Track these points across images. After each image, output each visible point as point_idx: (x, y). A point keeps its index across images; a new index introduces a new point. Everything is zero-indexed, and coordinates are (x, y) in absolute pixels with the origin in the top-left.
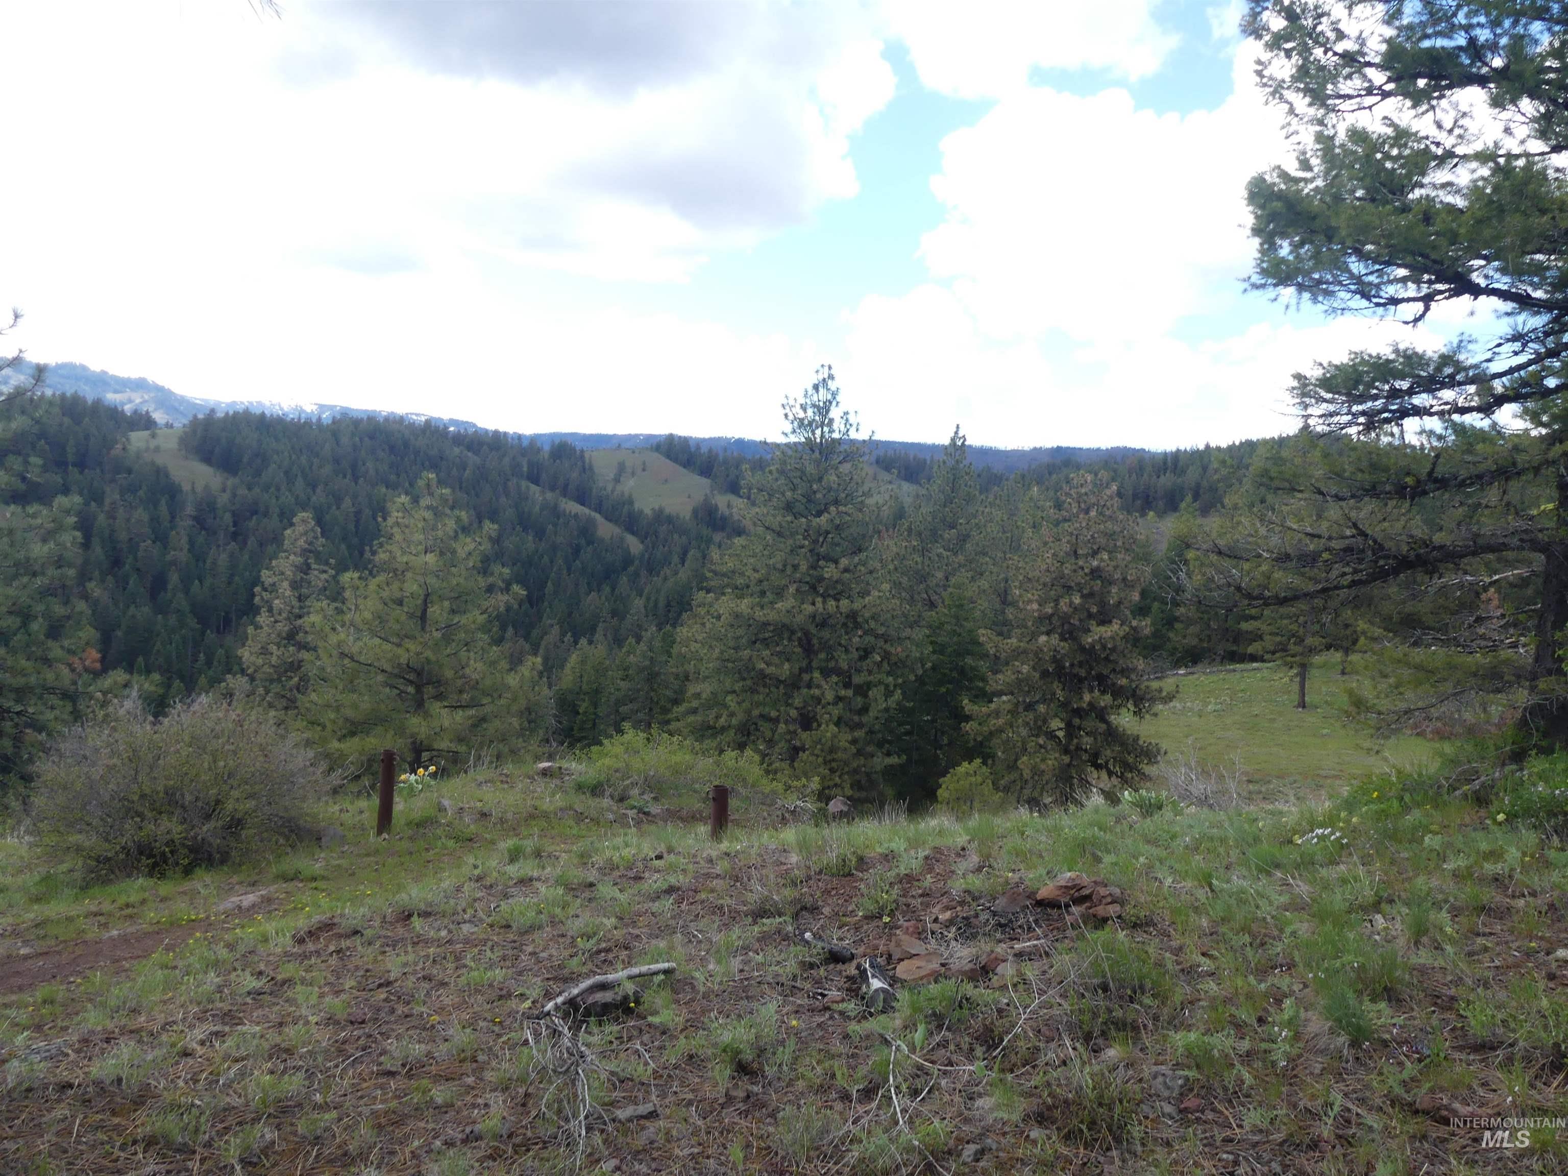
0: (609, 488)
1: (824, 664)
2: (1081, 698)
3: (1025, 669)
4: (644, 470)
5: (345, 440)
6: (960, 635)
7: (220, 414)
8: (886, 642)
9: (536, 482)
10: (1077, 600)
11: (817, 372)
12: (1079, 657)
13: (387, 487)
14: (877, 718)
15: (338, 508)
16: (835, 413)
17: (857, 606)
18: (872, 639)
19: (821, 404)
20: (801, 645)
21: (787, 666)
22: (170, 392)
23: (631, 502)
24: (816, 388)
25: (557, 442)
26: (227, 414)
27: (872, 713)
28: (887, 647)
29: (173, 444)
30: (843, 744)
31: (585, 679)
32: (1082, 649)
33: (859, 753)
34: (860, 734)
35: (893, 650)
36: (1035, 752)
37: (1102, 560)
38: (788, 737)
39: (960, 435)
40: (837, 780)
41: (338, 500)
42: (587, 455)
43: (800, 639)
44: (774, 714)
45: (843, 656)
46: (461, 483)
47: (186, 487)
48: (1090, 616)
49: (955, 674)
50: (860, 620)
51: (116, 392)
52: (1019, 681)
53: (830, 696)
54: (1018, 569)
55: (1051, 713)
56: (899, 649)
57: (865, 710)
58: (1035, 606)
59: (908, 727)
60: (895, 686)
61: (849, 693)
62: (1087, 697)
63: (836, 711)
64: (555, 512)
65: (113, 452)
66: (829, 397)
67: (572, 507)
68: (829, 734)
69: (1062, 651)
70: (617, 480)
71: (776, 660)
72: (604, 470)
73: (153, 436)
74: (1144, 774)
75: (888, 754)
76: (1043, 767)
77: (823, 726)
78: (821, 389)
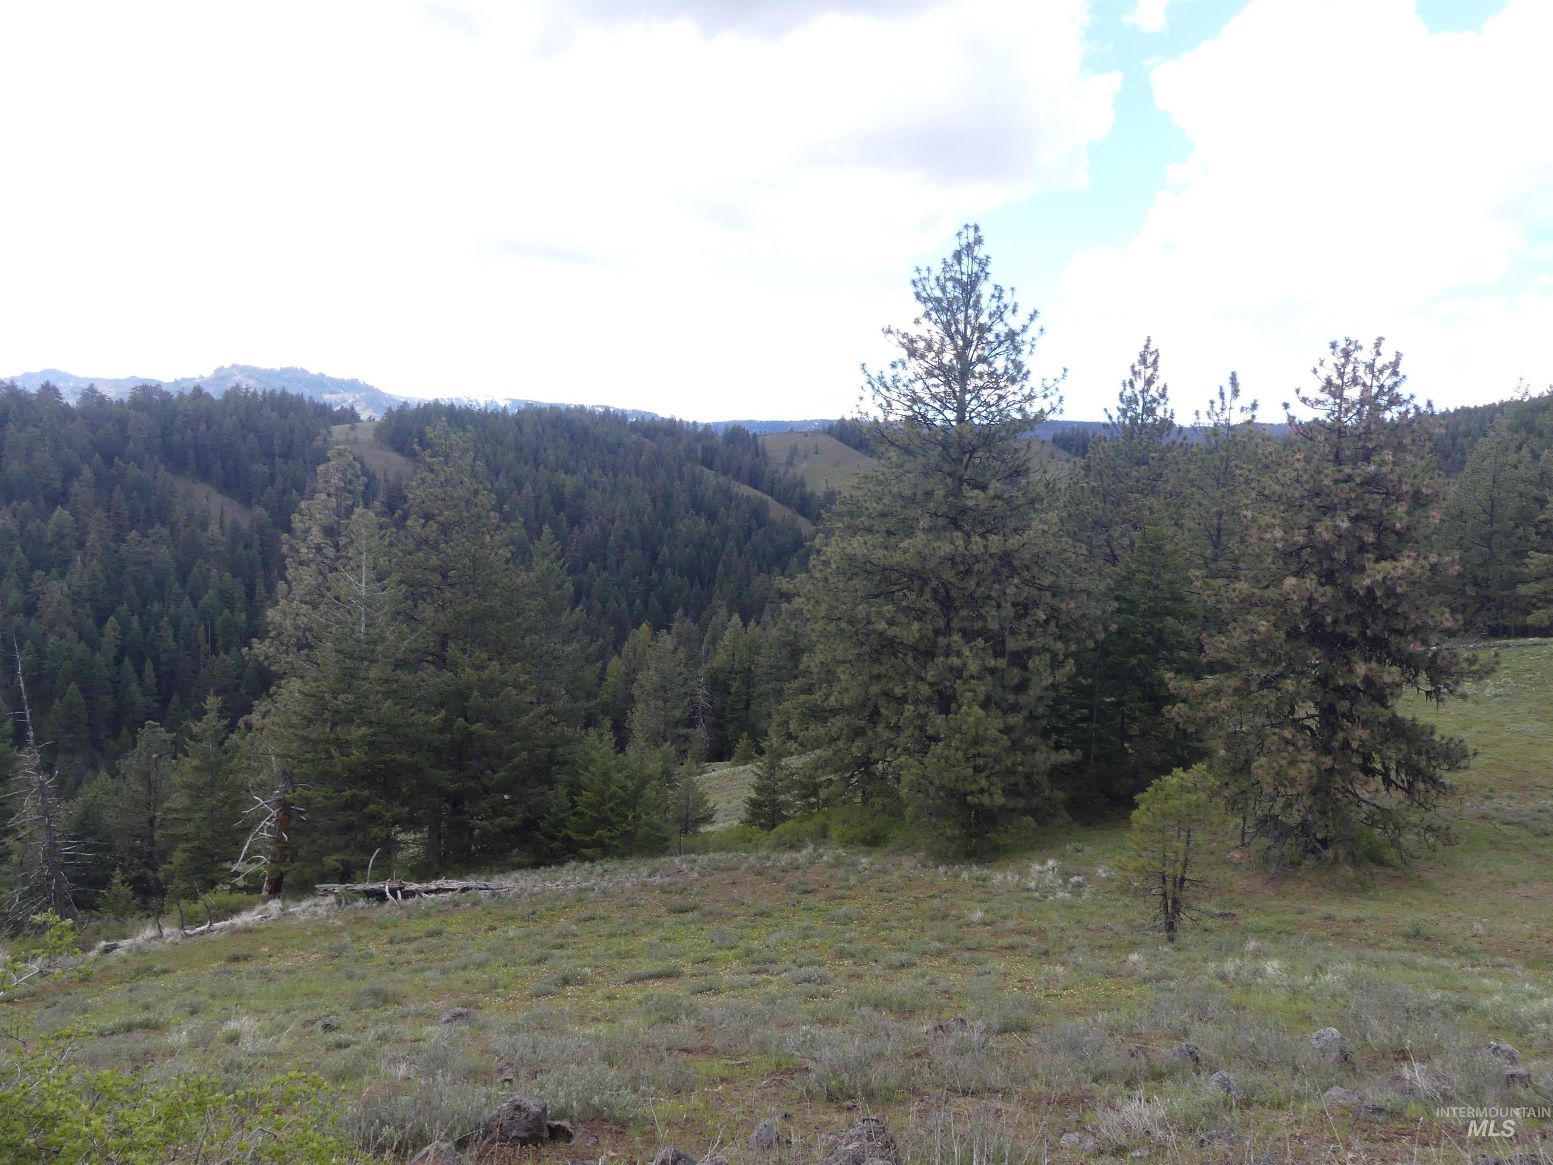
0: (782, 470)
1: (966, 624)
2: (1351, 671)
3: (1263, 626)
4: (816, 453)
5: (528, 429)
6: (1156, 588)
7: (413, 406)
8: (1053, 596)
9: (710, 466)
10: (1345, 525)
11: (959, 234)
12: (1348, 609)
13: (566, 473)
14: (1041, 698)
15: (519, 493)
16: (985, 289)
17: (1014, 542)
18: (1035, 592)
19: (965, 278)
20: (935, 599)
21: (916, 626)
22: (379, 391)
23: (802, 484)
24: (958, 256)
25: (730, 427)
26: (419, 405)
27: (1034, 691)
28: (1056, 602)
29: (370, 436)
30: (993, 733)
31: (737, 657)
32: (1350, 595)
33: (1015, 746)
34: (1015, 719)
35: (1063, 606)
36: (1278, 750)
37: (1383, 463)
38: (918, 722)
39: (1152, 348)
40: (984, 783)
41: (520, 486)
42: (760, 440)
43: (935, 591)
44: (898, 691)
45: (993, 612)
46: (637, 470)
47: (380, 476)
48: (1362, 548)
49: (1150, 640)
50: (1016, 563)
51: (331, 393)
52: (1253, 644)
53: (973, 667)
54: (1248, 481)
55: (1303, 693)
56: (1072, 605)
57: (1021, 687)
58: (1278, 533)
59: (1085, 711)
60: (1066, 656)
61: (1002, 662)
62: (1361, 669)
63: (982, 690)
64: (728, 497)
65: (314, 443)
66: (976, 268)
67: (745, 490)
68: (971, 719)
69: (1322, 600)
70: (790, 463)
71: (901, 618)
72: (777, 453)
73: (353, 429)
74: (1442, 784)
75: (1058, 747)
76: (1292, 772)
77: (964, 708)
78: (965, 260)
